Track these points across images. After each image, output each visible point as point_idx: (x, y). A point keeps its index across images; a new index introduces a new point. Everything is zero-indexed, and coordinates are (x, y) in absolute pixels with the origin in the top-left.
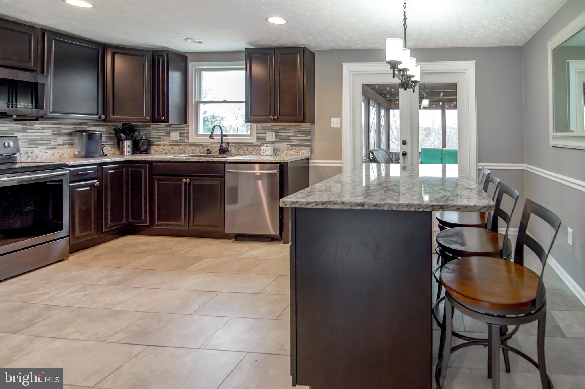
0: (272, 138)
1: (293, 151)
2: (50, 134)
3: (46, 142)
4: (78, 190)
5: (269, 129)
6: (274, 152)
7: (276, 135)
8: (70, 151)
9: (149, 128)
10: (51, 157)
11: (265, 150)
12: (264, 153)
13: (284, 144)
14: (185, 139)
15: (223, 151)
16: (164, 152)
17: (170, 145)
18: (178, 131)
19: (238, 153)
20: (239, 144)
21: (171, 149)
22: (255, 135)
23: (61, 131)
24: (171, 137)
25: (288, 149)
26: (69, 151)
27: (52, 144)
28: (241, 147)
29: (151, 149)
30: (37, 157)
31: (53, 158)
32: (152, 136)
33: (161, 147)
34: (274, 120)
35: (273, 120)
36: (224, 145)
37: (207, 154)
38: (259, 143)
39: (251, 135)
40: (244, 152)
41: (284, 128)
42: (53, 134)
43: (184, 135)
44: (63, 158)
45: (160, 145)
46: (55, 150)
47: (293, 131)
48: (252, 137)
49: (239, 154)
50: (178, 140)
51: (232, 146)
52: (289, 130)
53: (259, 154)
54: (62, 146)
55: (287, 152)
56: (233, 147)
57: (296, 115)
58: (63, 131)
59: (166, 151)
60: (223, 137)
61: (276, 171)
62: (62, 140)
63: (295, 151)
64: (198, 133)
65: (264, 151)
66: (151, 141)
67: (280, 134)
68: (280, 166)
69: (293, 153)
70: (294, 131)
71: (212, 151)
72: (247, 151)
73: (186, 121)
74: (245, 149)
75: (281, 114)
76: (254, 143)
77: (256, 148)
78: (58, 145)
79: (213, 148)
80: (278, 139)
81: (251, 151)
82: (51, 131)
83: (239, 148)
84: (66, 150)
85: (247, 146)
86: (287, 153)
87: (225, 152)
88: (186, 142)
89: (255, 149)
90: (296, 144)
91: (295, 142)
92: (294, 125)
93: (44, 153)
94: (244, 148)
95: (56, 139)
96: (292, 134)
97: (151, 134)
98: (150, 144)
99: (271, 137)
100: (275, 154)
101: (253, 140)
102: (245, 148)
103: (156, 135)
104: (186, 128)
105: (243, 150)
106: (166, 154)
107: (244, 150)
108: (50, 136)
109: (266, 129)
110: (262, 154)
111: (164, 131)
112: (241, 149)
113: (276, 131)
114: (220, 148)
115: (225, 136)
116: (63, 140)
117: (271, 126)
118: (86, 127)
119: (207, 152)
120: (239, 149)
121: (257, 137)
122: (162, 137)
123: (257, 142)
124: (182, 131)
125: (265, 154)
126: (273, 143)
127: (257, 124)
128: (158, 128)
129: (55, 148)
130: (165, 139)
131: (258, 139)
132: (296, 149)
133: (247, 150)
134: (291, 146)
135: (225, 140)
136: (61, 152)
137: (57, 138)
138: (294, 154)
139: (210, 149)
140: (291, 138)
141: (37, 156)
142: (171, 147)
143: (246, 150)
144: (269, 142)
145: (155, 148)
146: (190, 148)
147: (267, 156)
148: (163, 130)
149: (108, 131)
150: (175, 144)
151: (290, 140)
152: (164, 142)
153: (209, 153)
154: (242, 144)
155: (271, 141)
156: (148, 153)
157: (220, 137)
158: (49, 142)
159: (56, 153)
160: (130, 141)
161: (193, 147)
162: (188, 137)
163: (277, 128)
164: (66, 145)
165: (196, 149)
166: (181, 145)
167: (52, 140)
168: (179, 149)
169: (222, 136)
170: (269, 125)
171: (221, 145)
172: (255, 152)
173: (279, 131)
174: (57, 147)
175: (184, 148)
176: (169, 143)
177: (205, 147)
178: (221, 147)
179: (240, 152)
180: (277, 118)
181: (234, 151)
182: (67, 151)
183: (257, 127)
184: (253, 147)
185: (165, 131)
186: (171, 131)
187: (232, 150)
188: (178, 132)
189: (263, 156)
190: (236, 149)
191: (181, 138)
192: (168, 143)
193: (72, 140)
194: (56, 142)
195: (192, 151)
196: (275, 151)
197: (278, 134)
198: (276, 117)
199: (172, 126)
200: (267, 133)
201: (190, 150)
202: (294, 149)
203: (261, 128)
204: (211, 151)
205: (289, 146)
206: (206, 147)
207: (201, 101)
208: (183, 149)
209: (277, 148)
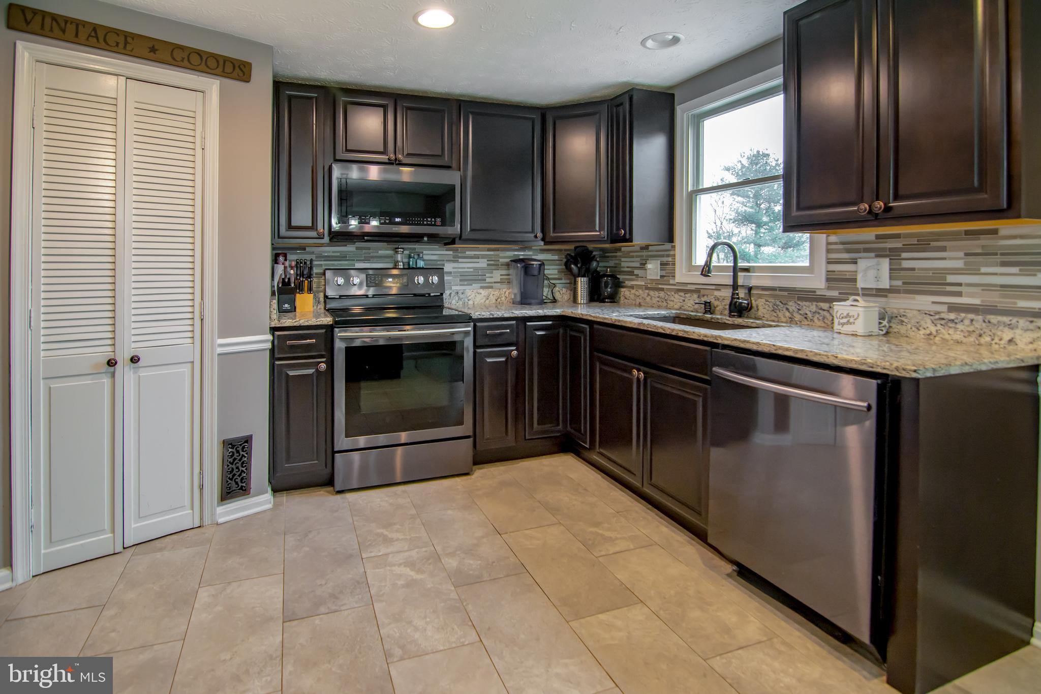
0: (877, 278)
1: (960, 326)
2: (485, 265)
3: (480, 277)
4: (489, 360)
5: (866, 250)
6: (880, 323)
7: (891, 269)
8: (509, 293)
9: (619, 254)
10: (485, 301)
11: (848, 316)
12: (843, 324)
13: (924, 302)
14: (669, 276)
15: (739, 310)
16: (638, 301)
17: (647, 288)
18: (658, 260)
19: (773, 318)
20: (778, 292)
21: (647, 297)
22: (822, 268)
23: (499, 260)
24: (648, 272)
25: (937, 317)
26: (507, 293)
27: (487, 281)
28: (780, 302)
29: (620, 294)
30: (468, 300)
31: (487, 302)
32: (623, 269)
33: (633, 291)
34: (874, 219)
35: (870, 217)
36: (742, 293)
37: (706, 312)
38: (835, 293)
39: (809, 270)
40: (790, 316)
41: (923, 245)
42: (488, 265)
43: (667, 266)
44: (499, 303)
45: (632, 287)
46: (490, 290)
47: (961, 254)
48: (812, 274)
49: (776, 320)
50: (659, 278)
51: (760, 296)
52: (944, 249)
53: (828, 326)
54: (499, 284)
55: (933, 329)
56: (763, 300)
57: (971, 190)
58: (501, 260)
59: (640, 299)
60: (739, 274)
61: (865, 404)
62: (499, 275)
63: (972, 328)
64: (693, 264)
65: (845, 320)
66: (619, 279)
67: (906, 264)
68: (880, 388)
69: (958, 336)
70: (966, 254)
71: (717, 306)
72: (798, 312)
73: (671, 239)
74: (794, 308)
75: (901, 192)
76: (818, 293)
77: (825, 306)
78: (495, 282)
79: (718, 299)
80: (899, 283)
81: (810, 315)
82: (486, 260)
83: (778, 303)
84: (504, 290)
85: (800, 299)
86: (934, 333)
87: (744, 312)
88: (671, 282)
89: (821, 309)
90: (977, 301)
91: (972, 295)
92: (967, 233)
93: (477, 294)
94: (791, 303)
95: (492, 273)
96: (959, 264)
97: (620, 264)
98: (618, 285)
99: (872, 273)
100: (887, 333)
101: (818, 283)
102: (792, 306)
103: (628, 267)
104: (672, 253)
105: (787, 309)
106: (640, 305)
107: (791, 310)
108: (485, 268)
109: (856, 250)
110: (837, 327)
111: (639, 259)
112: (782, 305)
113: (893, 255)
114: (730, 299)
115: (747, 270)
116: (501, 275)
117: (873, 238)
118: (530, 253)
119: (705, 308)
120: (777, 306)
121: (827, 275)
122: (636, 272)
123: (829, 288)
124: (665, 259)
125: (848, 329)
126: (880, 293)
127: (828, 236)
128: (631, 254)
129: (491, 287)
130: (640, 276)
131: (832, 279)
132: (972, 320)
133: (799, 310)
134: (952, 308)
135: (744, 279)
136: (497, 293)
137: (494, 271)
138: (964, 340)
139: (713, 301)
140: (951, 279)
141: (469, 298)
142: (647, 291)
143: (796, 310)
144: (862, 289)
145: (626, 293)
146: (676, 296)
147: (853, 335)
148: (637, 257)
149: (562, 260)
150: (654, 285)
151: (949, 288)
152: (637, 280)
153: (709, 311)
154: (786, 293)
155: (872, 289)
156: (614, 302)
157: (732, 274)
158: (484, 277)
159: (491, 295)
160: (585, 278)
161: (682, 294)
162: (675, 273)
163: (897, 244)
164: (505, 282)
165: (686, 300)
166: (662, 289)
167: (487, 275)
168: (658, 297)
169: (735, 269)
170: (868, 234)
171: (733, 294)
172: (821, 318)
173: (904, 255)
174: (493, 285)
175: (667, 296)
176: (645, 283)
177: (704, 296)
178: (733, 298)
179: (780, 314)
180: (888, 209)
181: (765, 311)
182: (505, 293)
183: (828, 244)
184: (814, 303)
185: (641, 260)
186: (648, 260)
187: (760, 308)
188: (659, 262)
189: (840, 333)
190: (771, 305)
191: (664, 273)
192: (643, 283)
193: (508, 275)
194: (492, 277)
195: (679, 304)
196: (885, 323)
197: (900, 264)
198: (880, 205)
199: (651, 248)
200: (859, 261)
201: (677, 300)
202: (967, 322)
203: (841, 247)
204: (715, 308)
205: (944, 308)
206: (706, 297)
207: (701, 187)
208: (666, 298)
209: (895, 311)
